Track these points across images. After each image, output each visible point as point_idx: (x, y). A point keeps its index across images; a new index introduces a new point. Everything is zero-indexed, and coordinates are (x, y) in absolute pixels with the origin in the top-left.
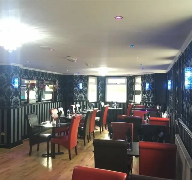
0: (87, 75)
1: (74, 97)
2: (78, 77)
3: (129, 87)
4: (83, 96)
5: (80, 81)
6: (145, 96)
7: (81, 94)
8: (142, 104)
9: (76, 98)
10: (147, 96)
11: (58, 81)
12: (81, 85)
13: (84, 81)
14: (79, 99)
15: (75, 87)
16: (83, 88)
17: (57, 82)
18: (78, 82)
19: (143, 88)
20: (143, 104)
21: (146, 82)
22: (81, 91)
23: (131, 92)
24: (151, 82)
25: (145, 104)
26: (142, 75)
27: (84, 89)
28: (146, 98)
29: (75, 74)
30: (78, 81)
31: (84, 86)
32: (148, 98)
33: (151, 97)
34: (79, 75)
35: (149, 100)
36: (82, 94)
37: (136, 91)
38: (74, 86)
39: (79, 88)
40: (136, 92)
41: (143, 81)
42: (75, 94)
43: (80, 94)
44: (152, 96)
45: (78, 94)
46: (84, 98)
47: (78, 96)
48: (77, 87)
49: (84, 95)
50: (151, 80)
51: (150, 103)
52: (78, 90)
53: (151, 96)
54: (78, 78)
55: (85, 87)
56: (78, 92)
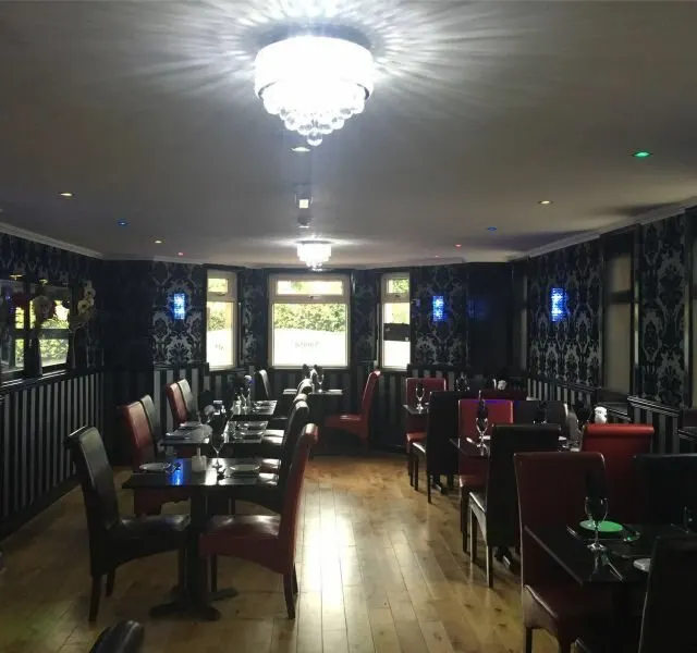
0: (200, 262)
1: (155, 352)
2: (170, 270)
3: (357, 310)
4: (188, 346)
5: (175, 285)
6: (429, 342)
7: (180, 338)
8: (416, 372)
9: (162, 356)
10: (435, 342)
11: (93, 287)
12: (179, 301)
13: (191, 287)
14: (170, 360)
15: (155, 309)
16: (188, 314)
17: (89, 288)
18: (169, 291)
19: (420, 315)
20: (421, 375)
21: (431, 292)
22: (179, 327)
23: (365, 331)
24: (452, 293)
25: (427, 373)
26: (413, 268)
27: (192, 320)
28: (430, 352)
29: (157, 259)
30: (169, 285)
31: (191, 307)
32: (438, 351)
33: (451, 349)
34: (173, 264)
35: (443, 356)
36: (184, 340)
37: (387, 325)
38: (154, 306)
39: (171, 314)
40: (388, 330)
41: (421, 289)
42: (157, 340)
43: (175, 340)
44: (457, 343)
45: (168, 341)
46: (190, 353)
47: (169, 347)
48: (165, 309)
49: (190, 341)
50: (451, 287)
51: (451, 369)
52: (167, 324)
53: (450, 344)
54: (169, 275)
55: (193, 310)
56: (169, 331)
